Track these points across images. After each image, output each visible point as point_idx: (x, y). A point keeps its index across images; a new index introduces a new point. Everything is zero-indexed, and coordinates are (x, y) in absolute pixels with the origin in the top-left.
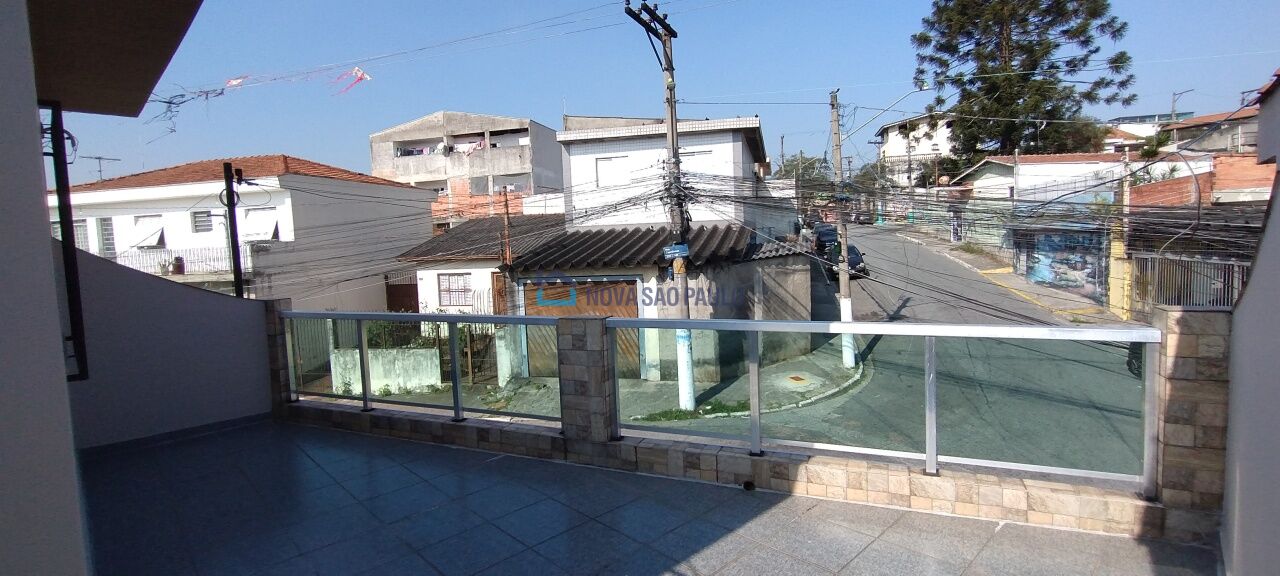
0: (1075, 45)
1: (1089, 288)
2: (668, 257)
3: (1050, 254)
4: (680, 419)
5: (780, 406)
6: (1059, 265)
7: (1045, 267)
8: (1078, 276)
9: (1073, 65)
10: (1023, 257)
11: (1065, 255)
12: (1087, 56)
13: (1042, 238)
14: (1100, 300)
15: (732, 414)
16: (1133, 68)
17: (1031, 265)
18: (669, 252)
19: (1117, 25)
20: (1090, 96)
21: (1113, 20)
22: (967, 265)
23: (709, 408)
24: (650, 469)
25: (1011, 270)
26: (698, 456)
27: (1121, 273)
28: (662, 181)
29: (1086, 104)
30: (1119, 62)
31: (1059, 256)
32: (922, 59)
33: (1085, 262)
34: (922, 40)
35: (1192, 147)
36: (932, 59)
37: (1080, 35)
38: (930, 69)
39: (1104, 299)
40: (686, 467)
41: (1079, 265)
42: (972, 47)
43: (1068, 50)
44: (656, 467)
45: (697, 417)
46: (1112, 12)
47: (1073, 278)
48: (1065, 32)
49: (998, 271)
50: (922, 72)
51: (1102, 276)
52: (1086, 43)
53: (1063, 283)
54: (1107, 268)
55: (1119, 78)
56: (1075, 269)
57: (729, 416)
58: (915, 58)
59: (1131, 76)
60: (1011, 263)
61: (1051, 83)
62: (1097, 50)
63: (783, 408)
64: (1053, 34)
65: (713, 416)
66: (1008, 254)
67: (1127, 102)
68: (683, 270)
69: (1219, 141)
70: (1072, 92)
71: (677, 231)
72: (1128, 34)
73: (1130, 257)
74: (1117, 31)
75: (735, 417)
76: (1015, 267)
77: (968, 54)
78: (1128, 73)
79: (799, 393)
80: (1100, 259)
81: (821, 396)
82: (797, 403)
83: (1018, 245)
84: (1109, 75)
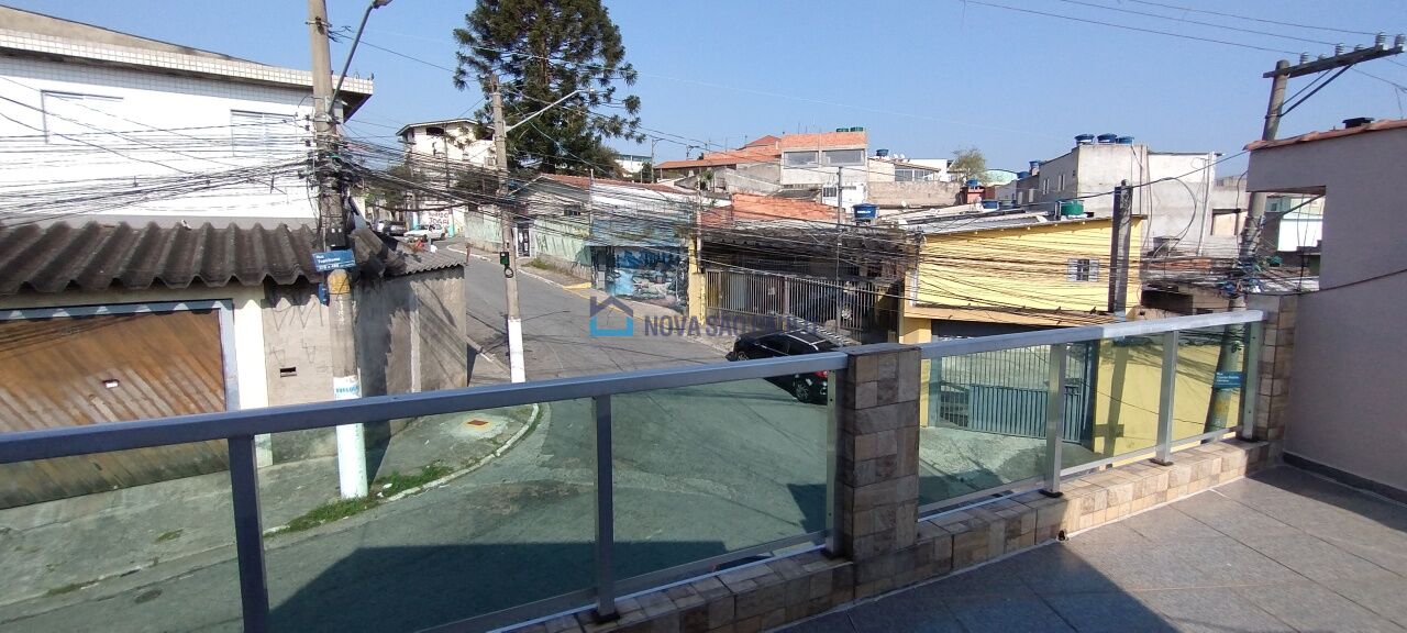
1: (670, 299)
2: (322, 268)
3: (632, 270)
4: (353, 514)
5: (478, 461)
6: (640, 280)
7: (625, 281)
8: (659, 288)
9: (596, 99)
10: (602, 275)
11: (646, 271)
12: (608, 94)
13: (622, 254)
14: (682, 308)
15: (425, 486)
16: (641, 111)
17: (611, 279)
18: (323, 260)
19: (631, 71)
21: (629, 66)
22: (548, 281)
23: (388, 486)
25: (590, 285)
27: (697, 285)
28: (303, 148)
30: (632, 104)
31: (640, 272)
32: (463, 59)
33: (666, 276)
34: (465, 38)
36: (472, 62)
37: (603, 73)
38: (472, 73)
39: (684, 308)
41: (660, 279)
42: (510, 59)
45: (377, 504)
47: (654, 291)
49: (580, 286)
50: (463, 73)
51: (682, 288)
52: (607, 80)
53: (645, 295)
54: (686, 281)
55: (631, 118)
56: (656, 282)
57: (422, 490)
58: (456, 56)
59: (638, 118)
60: (589, 279)
62: (614, 90)
63: (483, 462)
65: (400, 495)
66: (584, 271)
67: (639, 140)
68: (346, 288)
71: (335, 227)
72: (639, 80)
73: (703, 272)
74: (630, 78)
75: (431, 489)
76: (593, 283)
78: (637, 116)
79: (489, 440)
80: (680, 273)
81: (516, 437)
82: (493, 452)
83: (595, 263)
84: (625, 114)
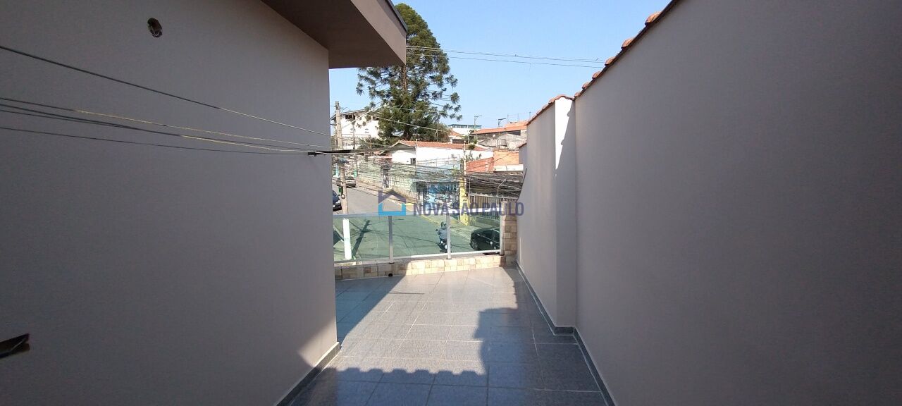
0: (436, 86)
3: (434, 195)
9: (435, 96)
11: (441, 195)
12: (441, 92)
13: (430, 186)
16: (460, 102)
17: (425, 200)
19: (454, 80)
20: (444, 114)
21: (452, 76)
22: (394, 201)
24: (349, 277)
26: (370, 268)
27: (463, 199)
29: (442, 117)
30: (455, 98)
31: (438, 195)
33: (450, 198)
35: (484, 143)
36: (366, 79)
37: (438, 81)
38: (366, 84)
40: (364, 273)
41: (447, 200)
42: (387, 76)
43: (433, 88)
44: (351, 276)
46: (451, 72)
48: (431, 77)
50: (361, 85)
52: (441, 85)
54: (459, 201)
55: (455, 106)
59: (460, 106)
60: (415, 200)
61: (426, 104)
62: (445, 90)
64: (427, 78)
66: (414, 195)
67: (459, 118)
69: (493, 143)
70: (436, 110)
72: (458, 84)
73: (468, 196)
74: (454, 83)
77: (386, 79)
78: (458, 104)
80: (456, 197)
83: (418, 191)
84: (451, 104)
